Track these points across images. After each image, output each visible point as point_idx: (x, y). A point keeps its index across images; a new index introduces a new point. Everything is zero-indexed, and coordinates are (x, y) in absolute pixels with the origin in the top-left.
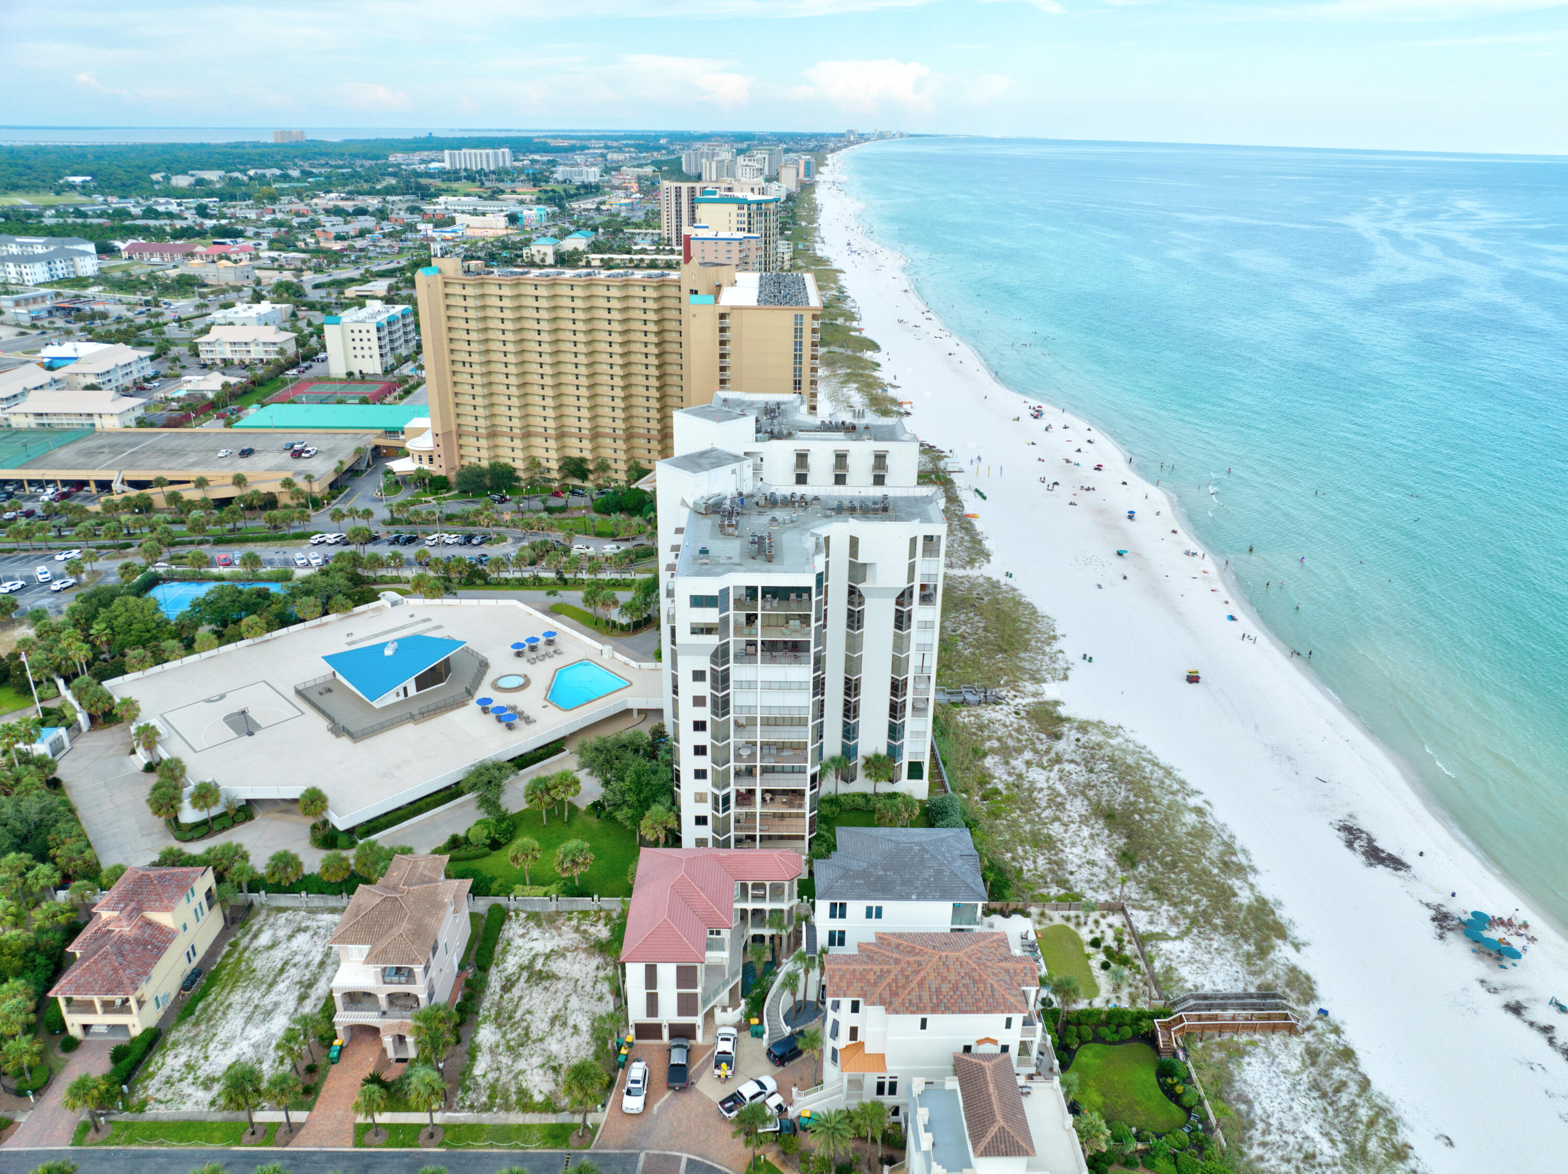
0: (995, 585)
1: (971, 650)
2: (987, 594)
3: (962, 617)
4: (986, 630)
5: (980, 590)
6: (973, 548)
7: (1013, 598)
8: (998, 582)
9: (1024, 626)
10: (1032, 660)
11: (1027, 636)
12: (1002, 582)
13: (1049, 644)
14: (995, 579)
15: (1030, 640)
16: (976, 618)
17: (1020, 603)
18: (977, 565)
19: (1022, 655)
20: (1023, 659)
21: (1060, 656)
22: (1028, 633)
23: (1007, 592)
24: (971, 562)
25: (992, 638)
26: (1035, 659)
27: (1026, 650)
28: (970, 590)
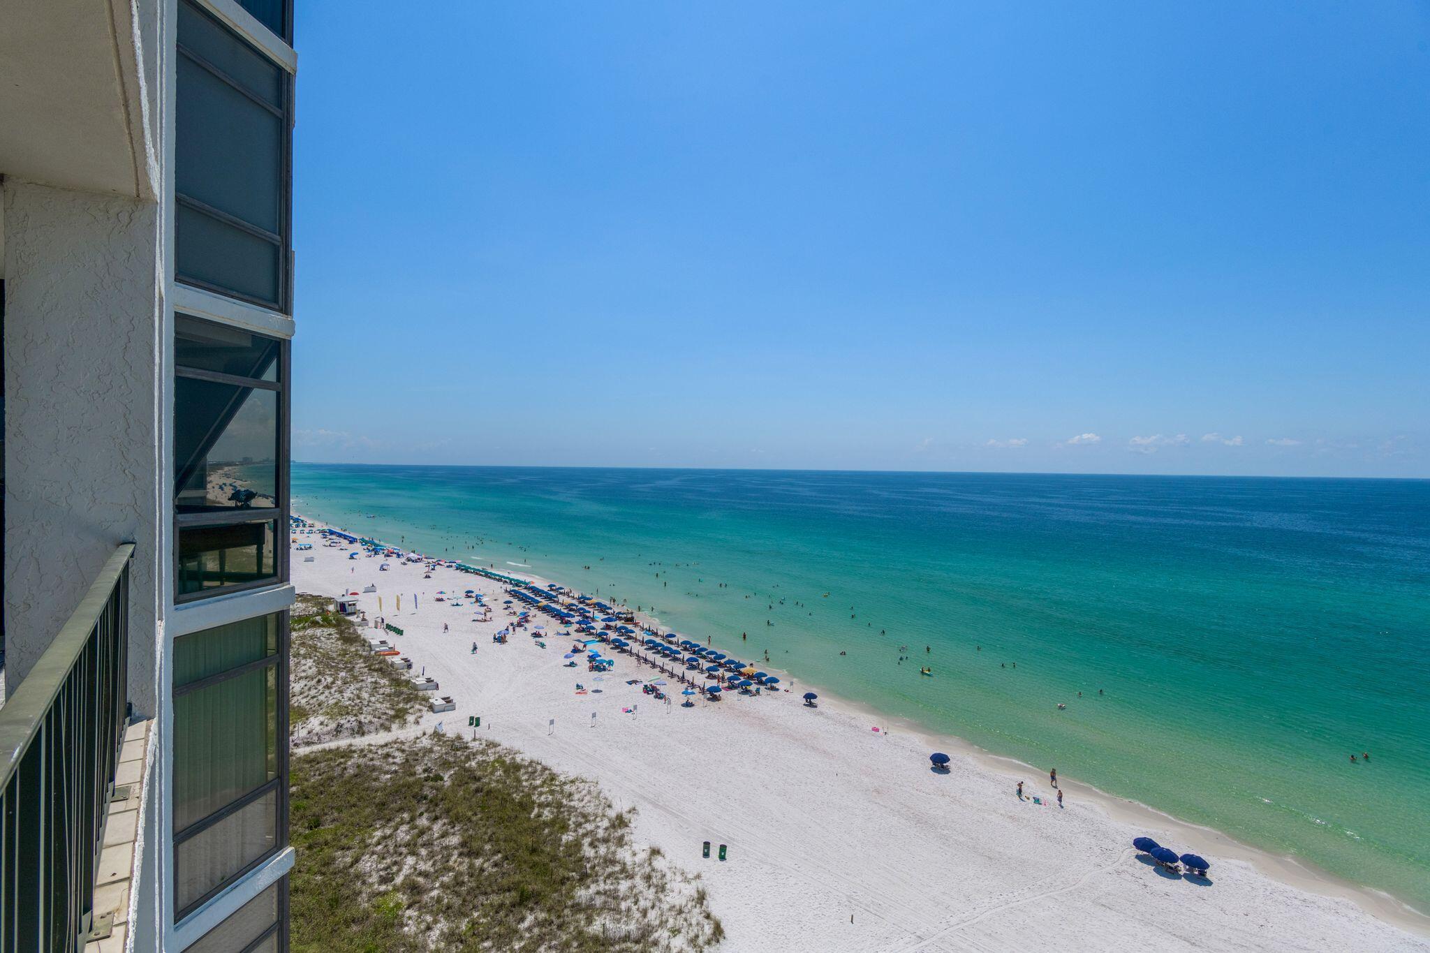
0: (457, 745)
1: (443, 926)
2: (446, 765)
3: (403, 834)
4: (468, 849)
5: (427, 761)
6: (399, 694)
7: (500, 760)
8: (459, 738)
9: (547, 814)
10: (612, 902)
11: (567, 838)
12: (467, 737)
13: (620, 842)
14: (451, 734)
15: (577, 845)
16: (437, 828)
17: (517, 767)
18: (411, 718)
19: (582, 894)
20: (589, 910)
21: (659, 863)
22: (565, 828)
23: (483, 752)
24: (400, 715)
25: (489, 869)
26: (614, 895)
27: (584, 878)
28: (408, 765)
